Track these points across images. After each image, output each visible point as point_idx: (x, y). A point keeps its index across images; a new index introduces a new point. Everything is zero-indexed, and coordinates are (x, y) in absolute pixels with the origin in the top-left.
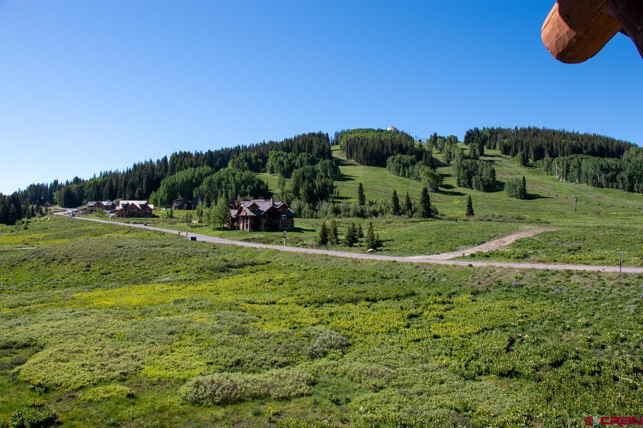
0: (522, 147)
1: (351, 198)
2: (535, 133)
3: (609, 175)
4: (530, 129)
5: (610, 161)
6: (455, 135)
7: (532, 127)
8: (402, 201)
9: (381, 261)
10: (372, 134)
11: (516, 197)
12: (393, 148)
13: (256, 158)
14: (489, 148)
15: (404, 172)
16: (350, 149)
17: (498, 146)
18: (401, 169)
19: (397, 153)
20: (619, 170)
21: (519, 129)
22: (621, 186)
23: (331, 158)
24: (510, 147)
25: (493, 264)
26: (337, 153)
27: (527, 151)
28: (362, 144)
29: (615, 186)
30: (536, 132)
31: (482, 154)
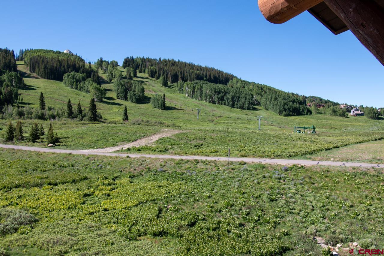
0: (164, 73)
1: (33, 104)
2: (172, 64)
3: (220, 95)
4: (169, 60)
5: (221, 86)
6: (116, 61)
7: (171, 59)
8: (75, 108)
9: (60, 154)
10: (52, 54)
11: (159, 108)
12: (69, 66)
14: (140, 72)
15: (77, 86)
16: (33, 65)
17: (147, 71)
18: (75, 83)
19: (71, 71)
20: (226, 93)
21: (162, 60)
22: (227, 103)
23: (16, 70)
24: (155, 73)
25: (144, 156)
26: (22, 67)
27: (167, 75)
28: (43, 61)
29: (223, 103)
30: (174, 63)
31: (135, 76)
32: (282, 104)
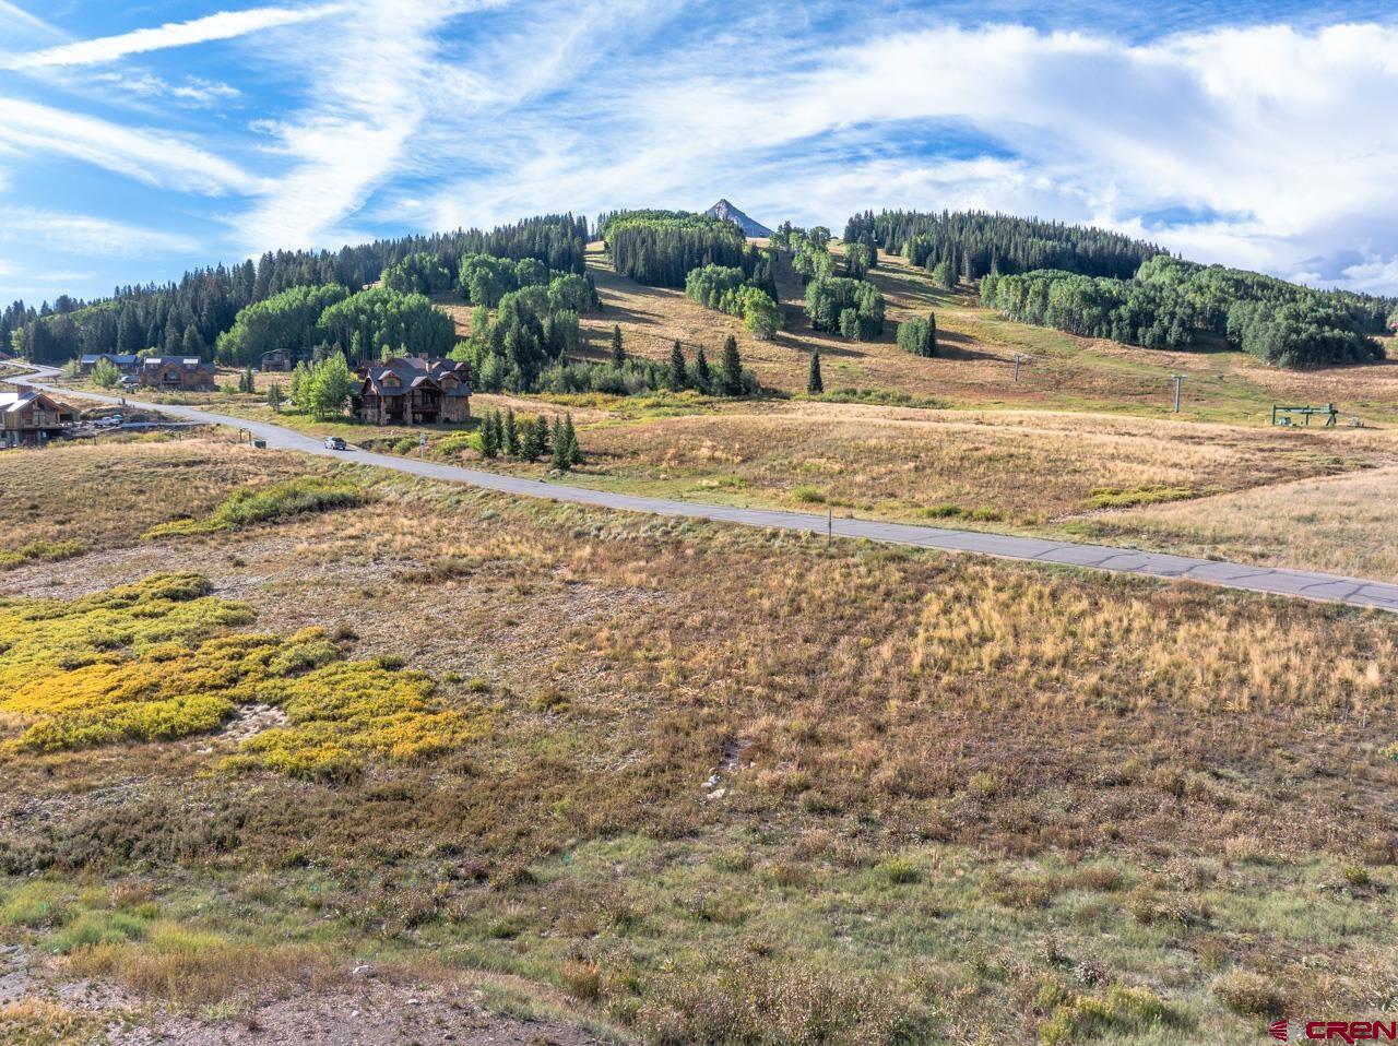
0: (950, 254)
2: (978, 225)
4: (970, 216)
5: (1105, 284)
6: (827, 225)
7: (976, 212)
8: (691, 363)
10: (666, 222)
11: (917, 352)
12: (702, 251)
13: (434, 266)
14: (889, 252)
15: (717, 301)
17: (905, 250)
18: (712, 294)
19: (708, 263)
20: (1116, 303)
21: (950, 215)
22: (1114, 332)
23: (581, 269)
24: (928, 252)
26: (596, 258)
27: (959, 259)
28: (644, 241)
29: (1104, 334)
30: (981, 222)
31: (873, 263)
32: (1283, 331)
